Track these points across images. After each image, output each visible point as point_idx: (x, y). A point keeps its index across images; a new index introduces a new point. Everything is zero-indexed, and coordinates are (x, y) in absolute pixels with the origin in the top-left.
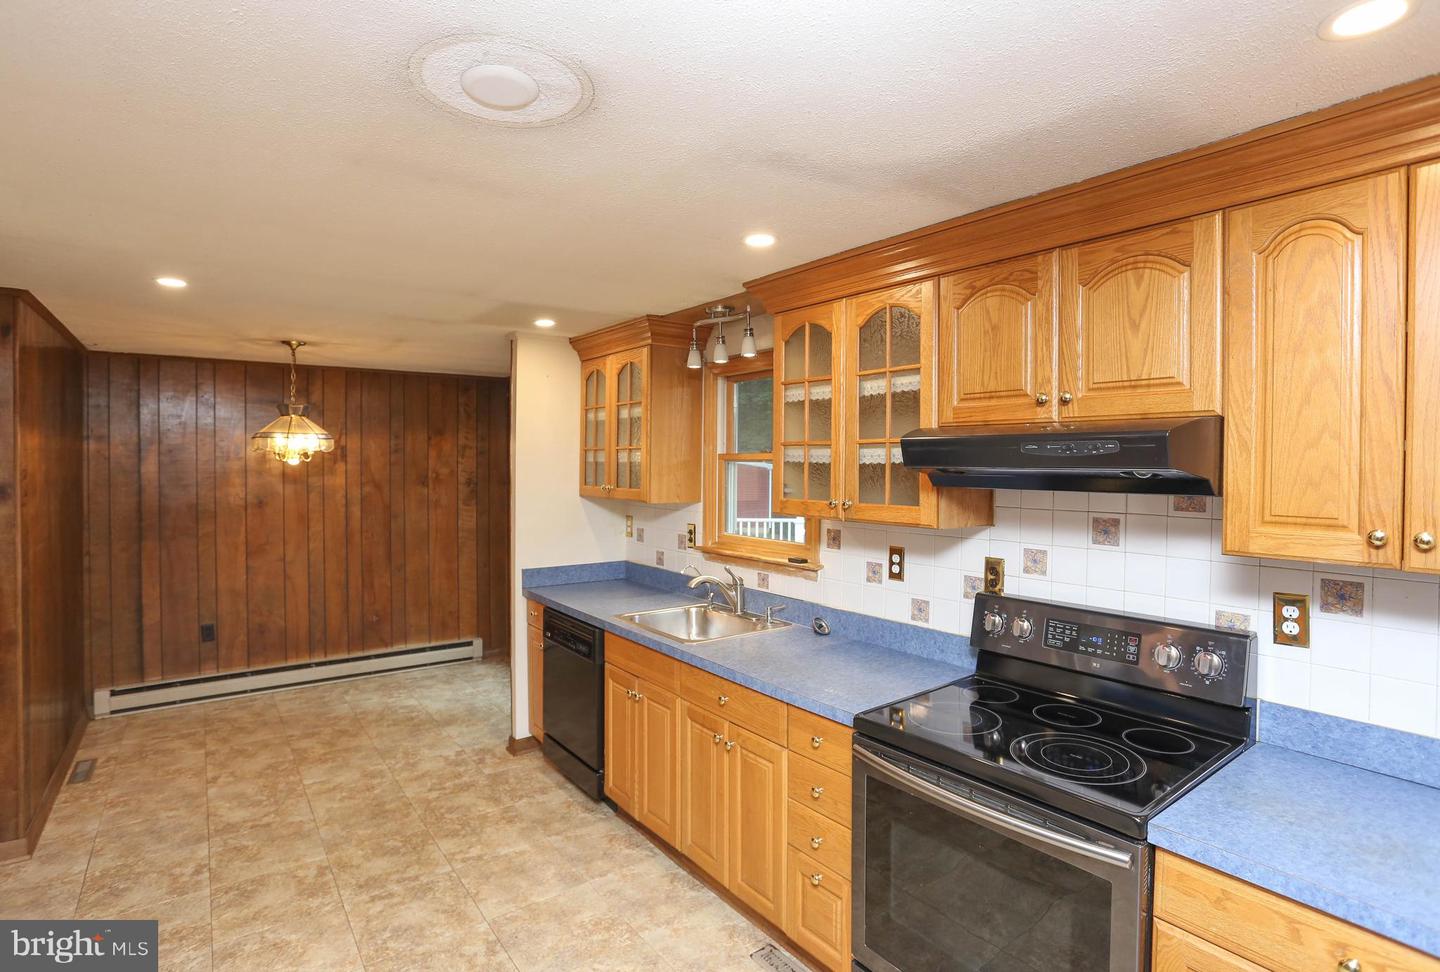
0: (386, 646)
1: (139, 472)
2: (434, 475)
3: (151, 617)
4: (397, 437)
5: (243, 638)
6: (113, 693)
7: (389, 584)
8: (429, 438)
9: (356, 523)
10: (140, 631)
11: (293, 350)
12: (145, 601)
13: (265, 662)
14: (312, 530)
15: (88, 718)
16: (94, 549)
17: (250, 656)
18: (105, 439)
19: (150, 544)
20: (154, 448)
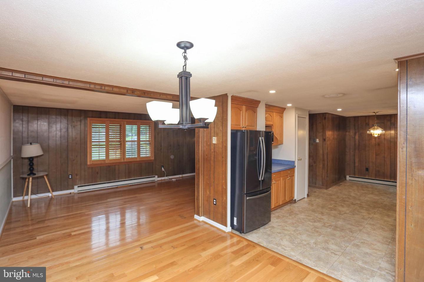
1: (355, 138)
3: (357, 164)
5: (374, 172)
6: (350, 177)
10: (355, 167)
11: (376, 114)
12: (356, 161)
13: (379, 178)
15: (346, 179)
16: (347, 151)
17: (376, 176)
18: (349, 132)
19: (357, 151)
20: (358, 133)
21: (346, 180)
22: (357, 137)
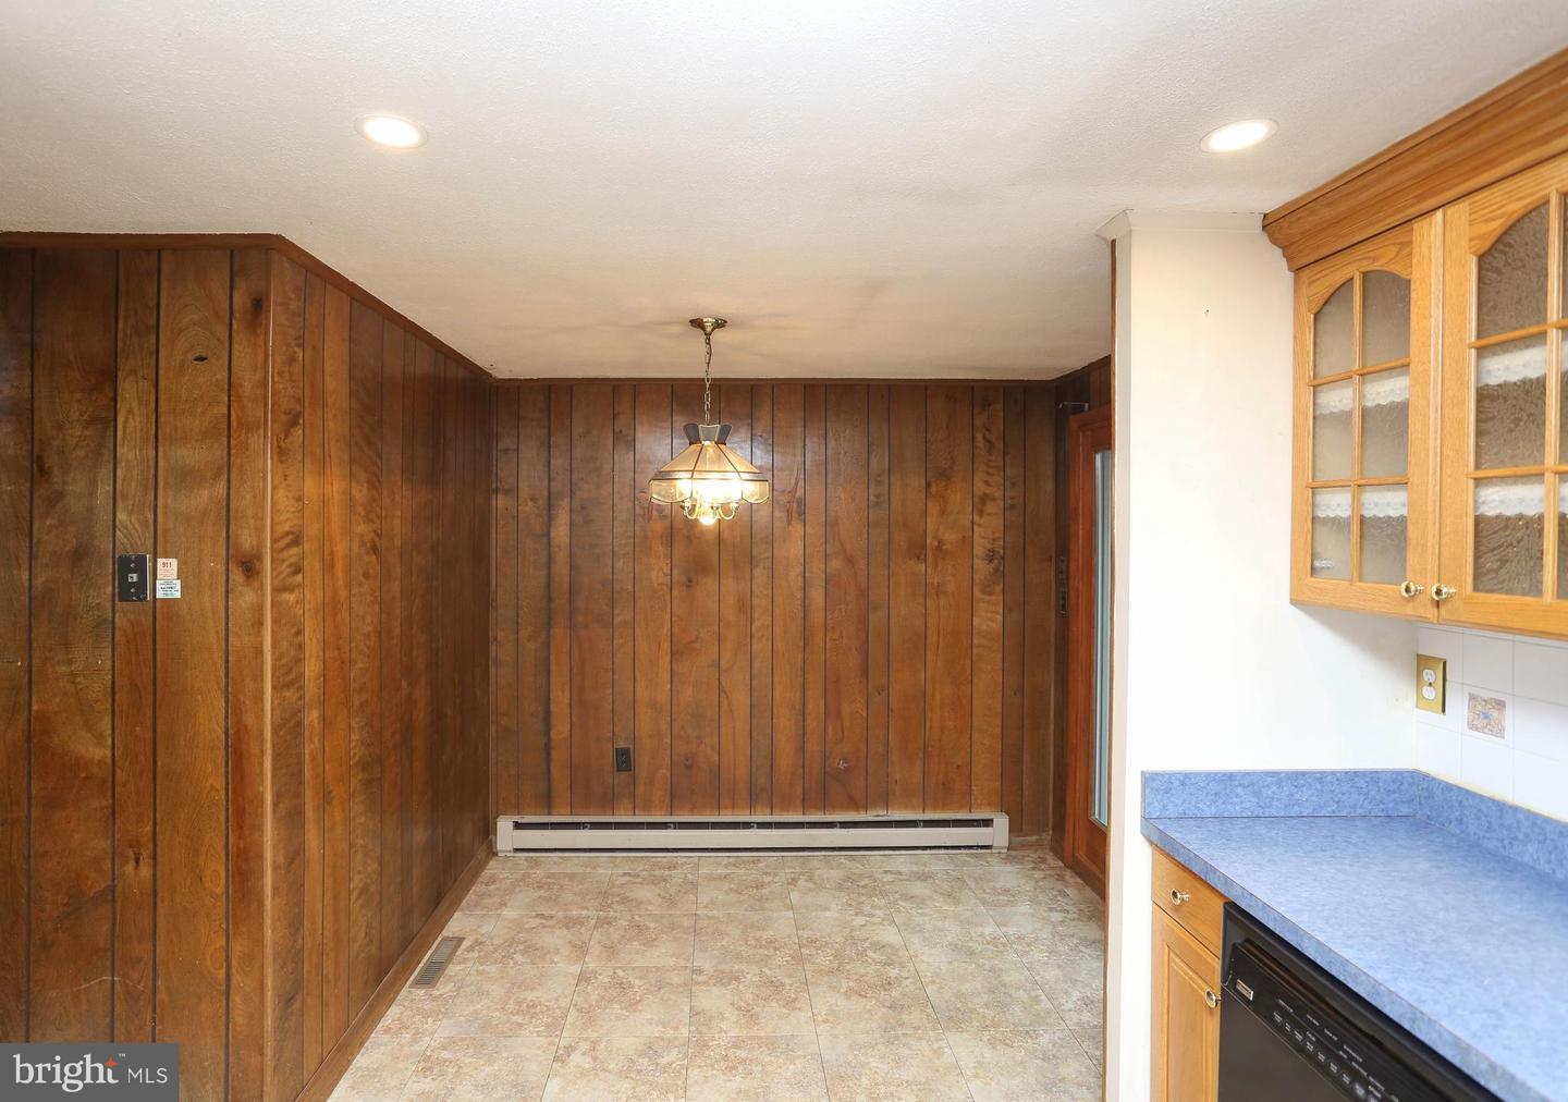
0: (857, 807)
1: (549, 535)
2: (936, 543)
3: (560, 729)
4: (879, 483)
5: (664, 772)
6: (518, 826)
7: (864, 714)
8: (928, 485)
9: (817, 616)
10: (548, 748)
11: (708, 335)
12: (553, 708)
13: (692, 811)
14: (757, 624)
15: (491, 852)
16: (501, 635)
17: (674, 800)
18: (514, 492)
19: (560, 632)
20: (565, 503)
21: (495, 854)
22: (561, 532)
